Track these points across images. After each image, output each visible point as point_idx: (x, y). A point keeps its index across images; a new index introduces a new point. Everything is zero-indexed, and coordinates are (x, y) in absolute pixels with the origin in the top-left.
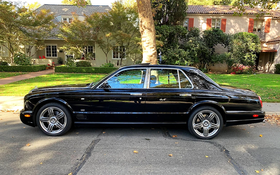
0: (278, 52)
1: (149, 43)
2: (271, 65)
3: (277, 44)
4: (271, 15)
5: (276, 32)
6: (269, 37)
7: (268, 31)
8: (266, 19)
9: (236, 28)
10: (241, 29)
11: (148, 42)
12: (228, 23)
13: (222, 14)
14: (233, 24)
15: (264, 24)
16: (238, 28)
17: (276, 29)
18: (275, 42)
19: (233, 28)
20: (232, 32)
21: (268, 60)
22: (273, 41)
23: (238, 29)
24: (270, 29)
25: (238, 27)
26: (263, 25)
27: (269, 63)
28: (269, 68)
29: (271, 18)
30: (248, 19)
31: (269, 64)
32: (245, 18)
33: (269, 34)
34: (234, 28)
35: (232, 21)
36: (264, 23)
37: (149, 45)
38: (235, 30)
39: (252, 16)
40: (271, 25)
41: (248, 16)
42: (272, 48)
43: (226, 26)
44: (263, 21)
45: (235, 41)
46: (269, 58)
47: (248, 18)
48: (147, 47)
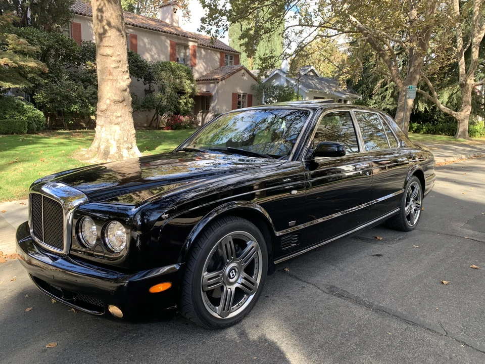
0: (214, 98)
1: (120, 61)
2: (206, 116)
3: (212, 85)
4: (196, 40)
5: (204, 67)
6: (196, 73)
7: (195, 65)
8: (191, 44)
9: (153, 54)
10: (159, 56)
11: (118, 58)
12: (140, 44)
13: (130, 25)
14: (148, 46)
15: (189, 52)
16: (155, 54)
17: (204, 62)
18: (208, 81)
19: (149, 53)
20: (148, 59)
21: (200, 107)
22: (205, 80)
23: (156, 56)
24: (197, 61)
25: (155, 52)
26: (188, 54)
27: (203, 113)
28: (203, 120)
29: (196, 44)
30: (169, 42)
31: (201, 114)
32: (163, 38)
33: (197, 68)
34: (150, 52)
35: (146, 40)
36: (188, 51)
37: (120, 66)
38: (152, 56)
39: (172, 37)
40: (197, 55)
41: (167, 37)
42: (205, 90)
43: (138, 48)
44: (186, 47)
45: (163, 74)
46: (200, 105)
47: (167, 38)
48: (115, 70)
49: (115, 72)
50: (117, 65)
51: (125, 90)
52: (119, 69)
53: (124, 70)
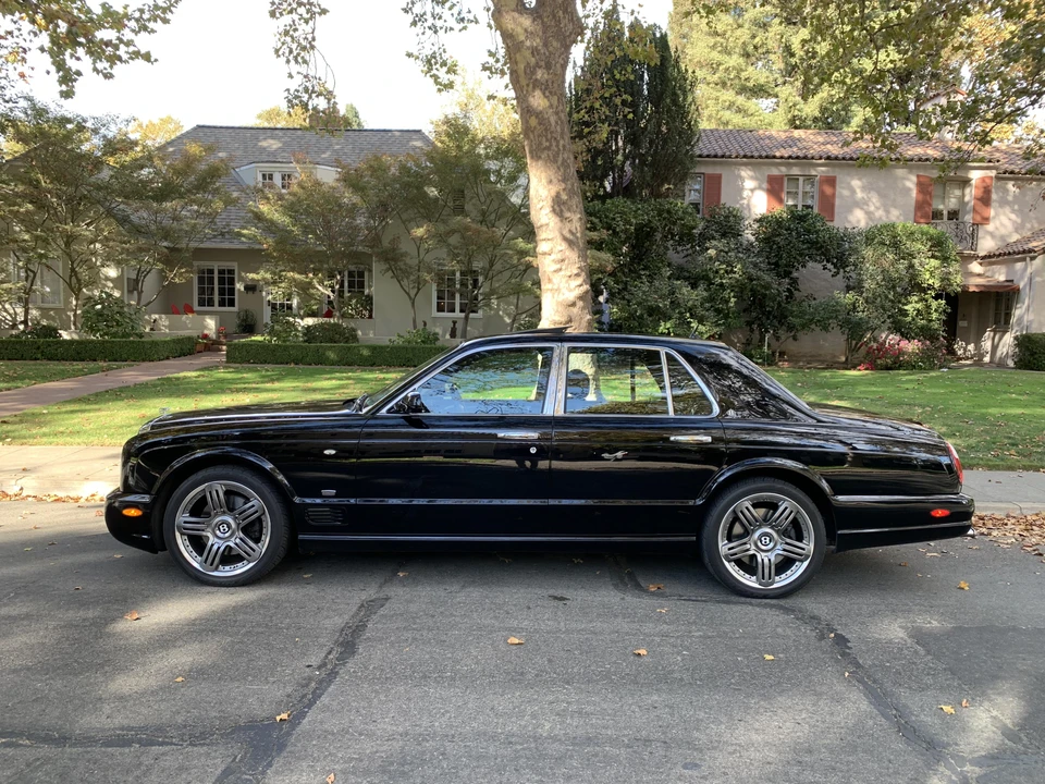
0: (1022, 293)
1: (563, 260)
2: (1000, 339)
3: (1019, 265)
4: (991, 164)
5: (1014, 222)
6: (989, 238)
7: (986, 220)
8: (975, 176)
9: (872, 208)
10: (887, 212)
11: (559, 256)
12: (842, 191)
13: (821, 158)
14: (860, 195)
15: (970, 194)
16: (878, 208)
17: (1013, 211)
18: (1011, 257)
19: (862, 209)
20: (859, 221)
21: (991, 319)
22: (1005, 254)
23: (880, 213)
24: (992, 213)
25: (878, 204)
26: (967, 199)
27: (995, 331)
28: (995, 348)
29: (993, 173)
30: (914, 179)
31: (992, 334)
32: (900, 172)
33: (990, 227)
34: (865, 207)
35: (856, 183)
36: (967, 191)
37: (564, 267)
38: (868, 213)
39: (925, 168)
40: (994, 196)
41: (911, 169)
42: (1002, 278)
43: (837, 202)
44: (966, 182)
45: (868, 252)
46: (991, 313)
47: (910, 172)
48: (556, 275)
49: (556, 279)
50: (558, 266)
51: (573, 304)
52: (562, 273)
53: (569, 274)
